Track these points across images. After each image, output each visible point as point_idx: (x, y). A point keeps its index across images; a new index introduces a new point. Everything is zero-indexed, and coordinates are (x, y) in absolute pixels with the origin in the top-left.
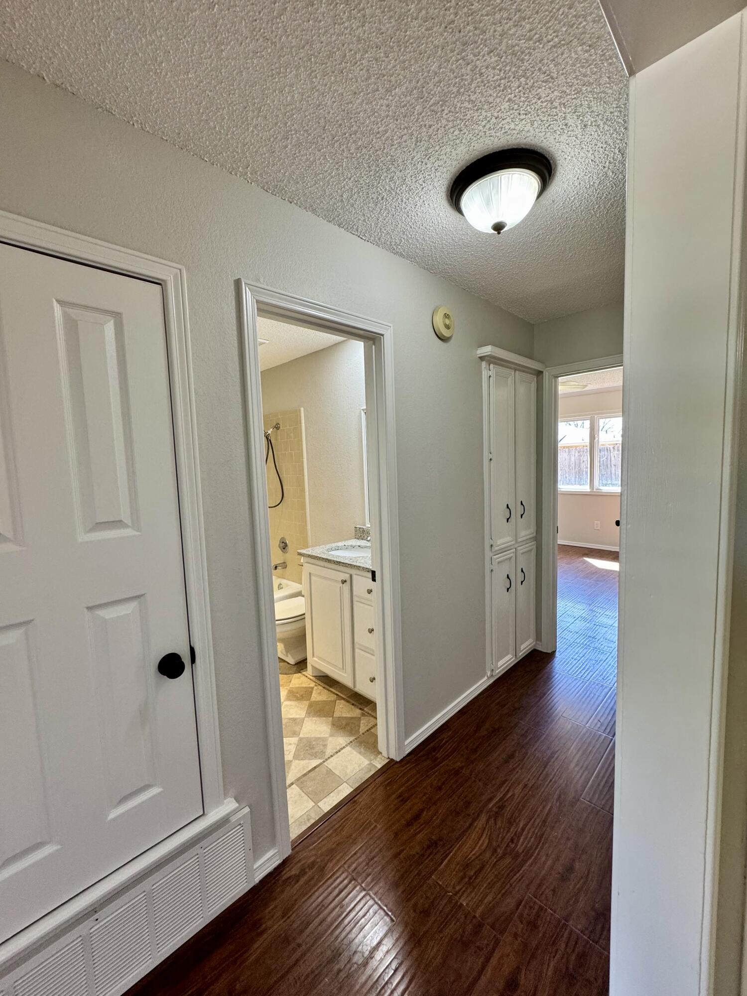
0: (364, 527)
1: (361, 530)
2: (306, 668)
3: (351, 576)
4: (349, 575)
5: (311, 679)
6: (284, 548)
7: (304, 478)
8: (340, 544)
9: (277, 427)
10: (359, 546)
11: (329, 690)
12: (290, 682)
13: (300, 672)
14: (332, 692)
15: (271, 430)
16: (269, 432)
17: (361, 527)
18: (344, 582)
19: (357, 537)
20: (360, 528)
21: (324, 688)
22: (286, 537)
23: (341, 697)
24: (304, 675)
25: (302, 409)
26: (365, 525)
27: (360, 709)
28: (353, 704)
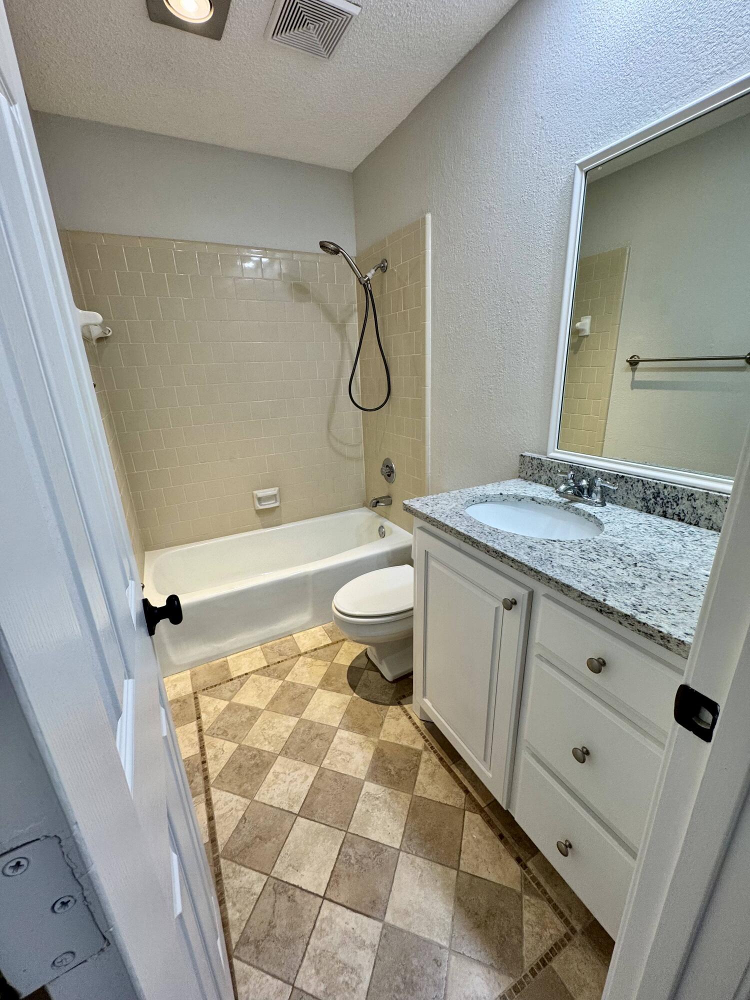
0: (543, 458)
1: (535, 462)
2: (411, 693)
3: (531, 595)
4: (525, 592)
5: (417, 727)
6: (389, 476)
7: (424, 359)
8: (491, 489)
9: (383, 268)
10: (533, 499)
11: (450, 771)
12: (381, 725)
13: (400, 704)
14: (455, 777)
15: (373, 271)
16: (370, 275)
17: (536, 456)
18: (510, 604)
19: (523, 475)
20: (533, 459)
21: (441, 759)
22: (391, 459)
23: (474, 800)
24: (405, 711)
25: (429, 217)
26: (545, 454)
27: (519, 860)
28: (501, 837)
